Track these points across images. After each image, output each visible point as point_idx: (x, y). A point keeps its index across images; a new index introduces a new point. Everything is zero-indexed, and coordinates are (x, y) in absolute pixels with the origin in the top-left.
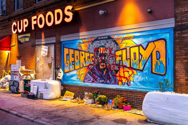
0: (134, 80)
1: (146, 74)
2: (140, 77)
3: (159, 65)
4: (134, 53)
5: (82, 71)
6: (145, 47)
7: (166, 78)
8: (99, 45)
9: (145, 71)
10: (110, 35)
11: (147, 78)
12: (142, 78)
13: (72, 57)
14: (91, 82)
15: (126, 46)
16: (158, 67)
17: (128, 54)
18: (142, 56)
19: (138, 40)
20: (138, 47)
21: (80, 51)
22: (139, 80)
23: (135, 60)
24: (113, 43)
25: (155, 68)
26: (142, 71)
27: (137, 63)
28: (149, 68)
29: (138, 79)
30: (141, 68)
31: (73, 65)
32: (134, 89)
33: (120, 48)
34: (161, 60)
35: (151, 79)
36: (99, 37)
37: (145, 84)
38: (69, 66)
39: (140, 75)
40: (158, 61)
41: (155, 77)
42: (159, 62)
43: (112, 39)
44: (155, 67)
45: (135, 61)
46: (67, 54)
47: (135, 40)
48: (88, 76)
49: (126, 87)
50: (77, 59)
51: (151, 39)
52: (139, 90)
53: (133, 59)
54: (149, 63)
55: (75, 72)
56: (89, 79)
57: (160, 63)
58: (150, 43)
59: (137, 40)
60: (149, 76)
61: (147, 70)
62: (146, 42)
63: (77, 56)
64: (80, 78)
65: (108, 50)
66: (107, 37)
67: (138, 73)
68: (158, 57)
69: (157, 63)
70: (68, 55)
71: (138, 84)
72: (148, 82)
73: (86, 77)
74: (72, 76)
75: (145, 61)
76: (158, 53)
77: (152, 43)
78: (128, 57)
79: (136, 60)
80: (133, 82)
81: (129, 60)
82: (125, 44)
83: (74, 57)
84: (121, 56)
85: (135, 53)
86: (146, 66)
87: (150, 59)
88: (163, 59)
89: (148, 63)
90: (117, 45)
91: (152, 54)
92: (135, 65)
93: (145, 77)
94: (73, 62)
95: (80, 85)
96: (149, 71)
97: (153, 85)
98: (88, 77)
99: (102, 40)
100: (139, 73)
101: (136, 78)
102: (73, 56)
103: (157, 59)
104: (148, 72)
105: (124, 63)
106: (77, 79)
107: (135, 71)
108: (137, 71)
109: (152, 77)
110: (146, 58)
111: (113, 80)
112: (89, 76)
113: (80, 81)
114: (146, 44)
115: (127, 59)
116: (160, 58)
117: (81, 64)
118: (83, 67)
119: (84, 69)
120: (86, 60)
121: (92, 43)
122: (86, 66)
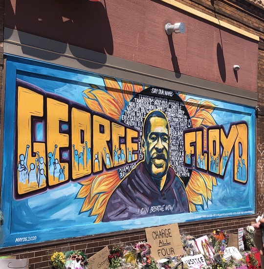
1: (227, 184)
4: (213, 141)
5: (100, 184)
8: (151, 108)
10: (178, 92)
13: (61, 131)
14: (126, 215)
15: (203, 123)
17: (205, 143)
21: (92, 113)
23: (214, 155)
24: (180, 111)
27: (218, 161)
28: (231, 171)
31: (62, 161)
33: (192, 127)
36: (154, 87)
38: (43, 166)
43: (180, 100)
48: (118, 197)
49: (202, 214)
50: (82, 142)
56: (123, 207)
57: (242, 162)
59: (219, 116)
63: (82, 131)
64: (91, 209)
65: (170, 126)
66: (170, 94)
67: (218, 183)
73: (113, 202)
74: (57, 205)
75: (227, 159)
77: (235, 126)
80: (212, 201)
81: (206, 155)
82: (202, 120)
83: (69, 132)
84: (194, 145)
85: (215, 141)
87: (232, 155)
88: (245, 157)
90: (188, 119)
91: (234, 145)
96: (230, 177)
97: (235, 203)
98: (119, 200)
99: (160, 96)
101: (216, 192)
102: (66, 127)
103: (240, 157)
104: (230, 180)
105: (199, 160)
106: (80, 213)
107: (215, 178)
110: (228, 152)
112: (121, 198)
115: (203, 153)
116: (242, 155)
117: (96, 161)
118: (104, 170)
119: (105, 176)
120: (114, 149)
121: (133, 99)
122: (114, 168)
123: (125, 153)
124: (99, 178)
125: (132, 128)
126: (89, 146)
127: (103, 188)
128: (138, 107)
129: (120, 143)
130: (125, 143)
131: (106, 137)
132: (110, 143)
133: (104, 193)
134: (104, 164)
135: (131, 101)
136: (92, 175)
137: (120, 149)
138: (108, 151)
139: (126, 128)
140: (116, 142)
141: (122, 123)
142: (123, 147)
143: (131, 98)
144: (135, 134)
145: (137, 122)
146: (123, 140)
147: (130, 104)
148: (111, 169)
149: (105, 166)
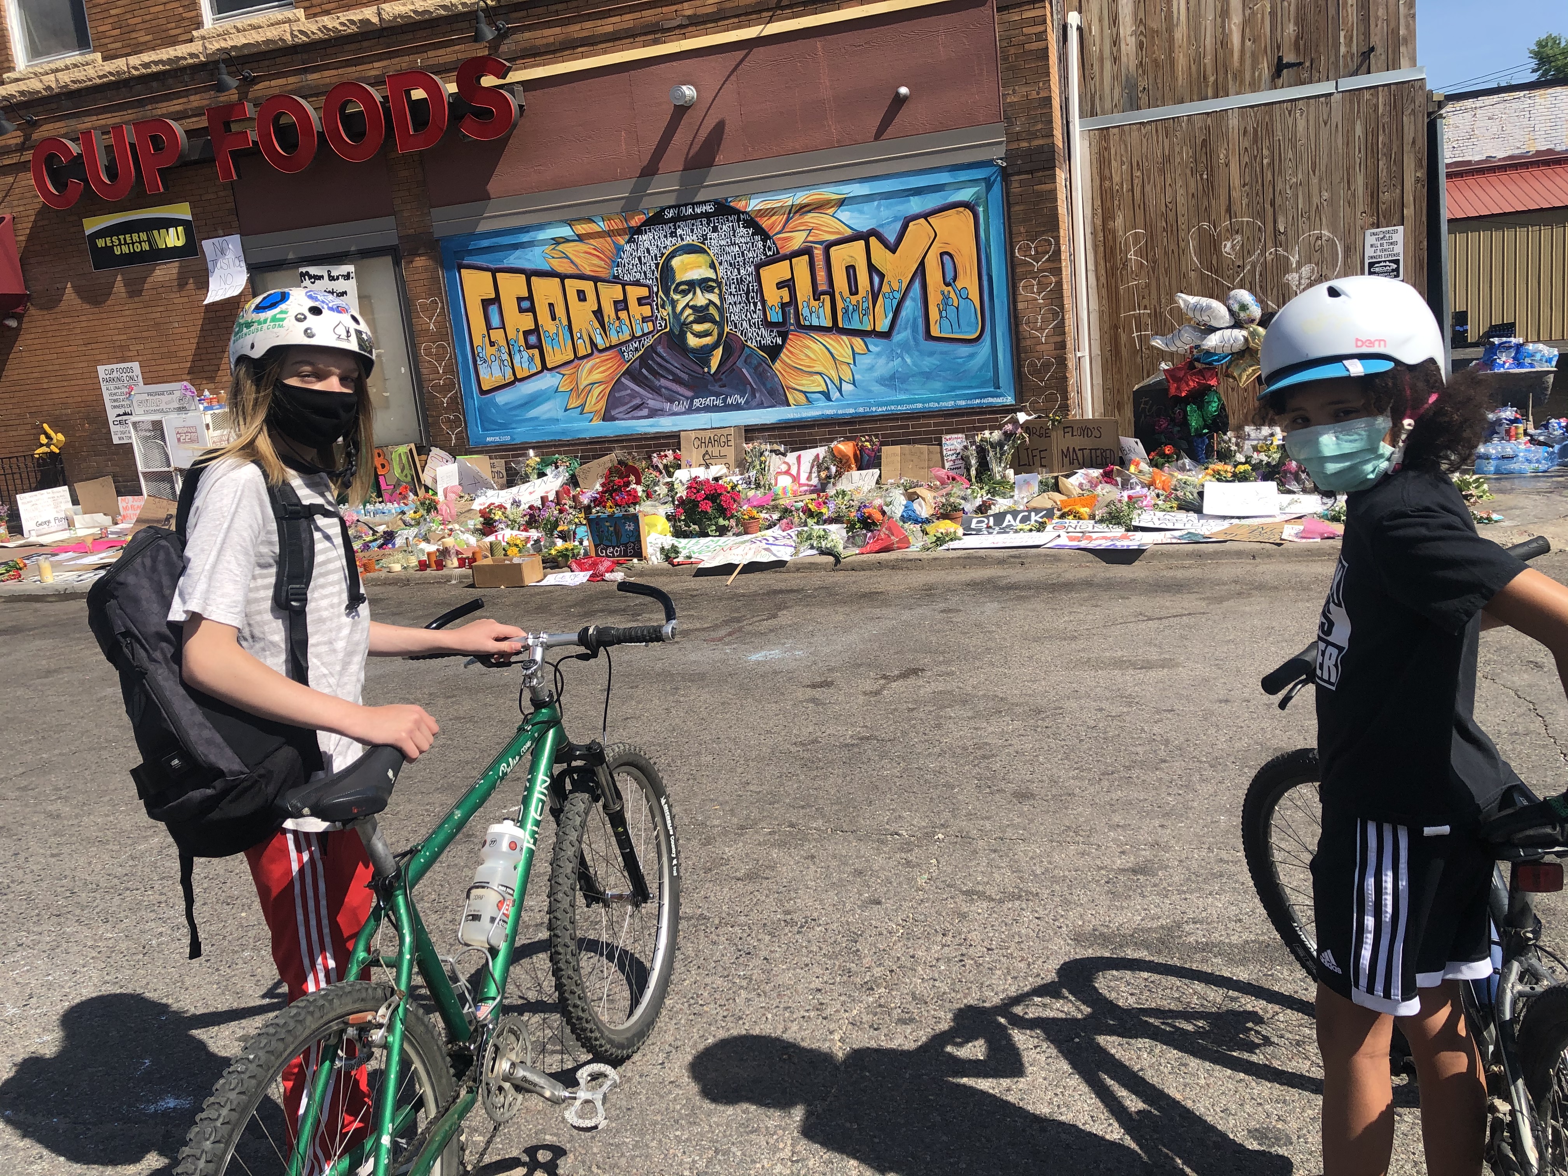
0: (856, 377)
1: (905, 346)
2: (882, 361)
3: (956, 304)
4: (848, 268)
5: (590, 371)
6: (892, 239)
7: (984, 349)
8: (670, 243)
9: (898, 337)
10: (726, 199)
11: (909, 361)
12: (891, 364)
13: (521, 310)
14: (645, 412)
15: (810, 239)
16: (951, 312)
17: (821, 275)
18: (882, 276)
19: (861, 212)
20: (863, 242)
21: (563, 277)
22: (876, 374)
23: (852, 294)
24: (742, 231)
25: (941, 317)
26: (886, 335)
27: (865, 305)
28: (915, 319)
29: (871, 368)
30: (883, 325)
31: (529, 347)
32: (861, 410)
33: (778, 252)
34: (959, 284)
35: (928, 363)
36: (670, 207)
37: (905, 386)
38: (506, 356)
39: (878, 354)
40: (950, 288)
41: (942, 353)
42: (952, 295)
43: (737, 212)
44: (940, 312)
45: (854, 299)
46: (483, 301)
47: (844, 215)
48: (626, 388)
49: (822, 408)
50: (554, 318)
51: (916, 205)
52: (881, 410)
53: (846, 293)
54: (914, 300)
55: (547, 381)
56: (638, 401)
57: (959, 295)
58: (911, 224)
59: (856, 214)
60: (917, 353)
61: (909, 331)
62: (896, 219)
63: (551, 305)
64: (583, 406)
65: (721, 264)
66: (709, 208)
67: (871, 347)
68: (950, 276)
69: (946, 298)
70: (491, 303)
71: (877, 388)
72: (913, 376)
73: (617, 395)
74: (533, 401)
75: (898, 296)
76: (946, 258)
77: (922, 220)
78: (823, 286)
79: (857, 293)
80: (854, 384)
81: (827, 298)
82: (805, 234)
83: (532, 310)
84: (788, 286)
85: (853, 267)
86: (903, 313)
87: (917, 285)
88: (968, 282)
89: (908, 303)
90: (764, 241)
91: (922, 264)
92: (856, 316)
93: (903, 359)
94: (526, 333)
95: (587, 435)
96: (915, 331)
97: (938, 385)
98: (629, 391)
99: (685, 218)
100: (876, 345)
101: (865, 367)
102: (527, 304)
103: (947, 284)
104: (915, 339)
105: (805, 312)
106: (566, 410)
107: (859, 339)
108: (867, 340)
109: (931, 354)
110: (900, 281)
111: (761, 392)
112: (632, 390)
113: (585, 420)
114: (898, 226)
115: (817, 295)
116: (955, 279)
117: (580, 341)
118: (595, 352)
119: (598, 360)
120: (606, 320)
121: (632, 237)
122: (611, 347)
123: (628, 322)
124: (588, 365)
125: (637, 283)
126: (565, 322)
127: (596, 376)
128: (642, 249)
129: (617, 311)
130: (626, 308)
131: (591, 304)
132: (598, 314)
133: (600, 383)
134: (593, 344)
135: (628, 242)
136: (576, 361)
137: (618, 318)
138: (597, 325)
139: (624, 286)
140: (608, 310)
141: (615, 280)
142: (623, 315)
143: (627, 237)
144: (644, 292)
145: (645, 273)
146: (621, 305)
147: (627, 247)
148: (606, 349)
149: (596, 346)
